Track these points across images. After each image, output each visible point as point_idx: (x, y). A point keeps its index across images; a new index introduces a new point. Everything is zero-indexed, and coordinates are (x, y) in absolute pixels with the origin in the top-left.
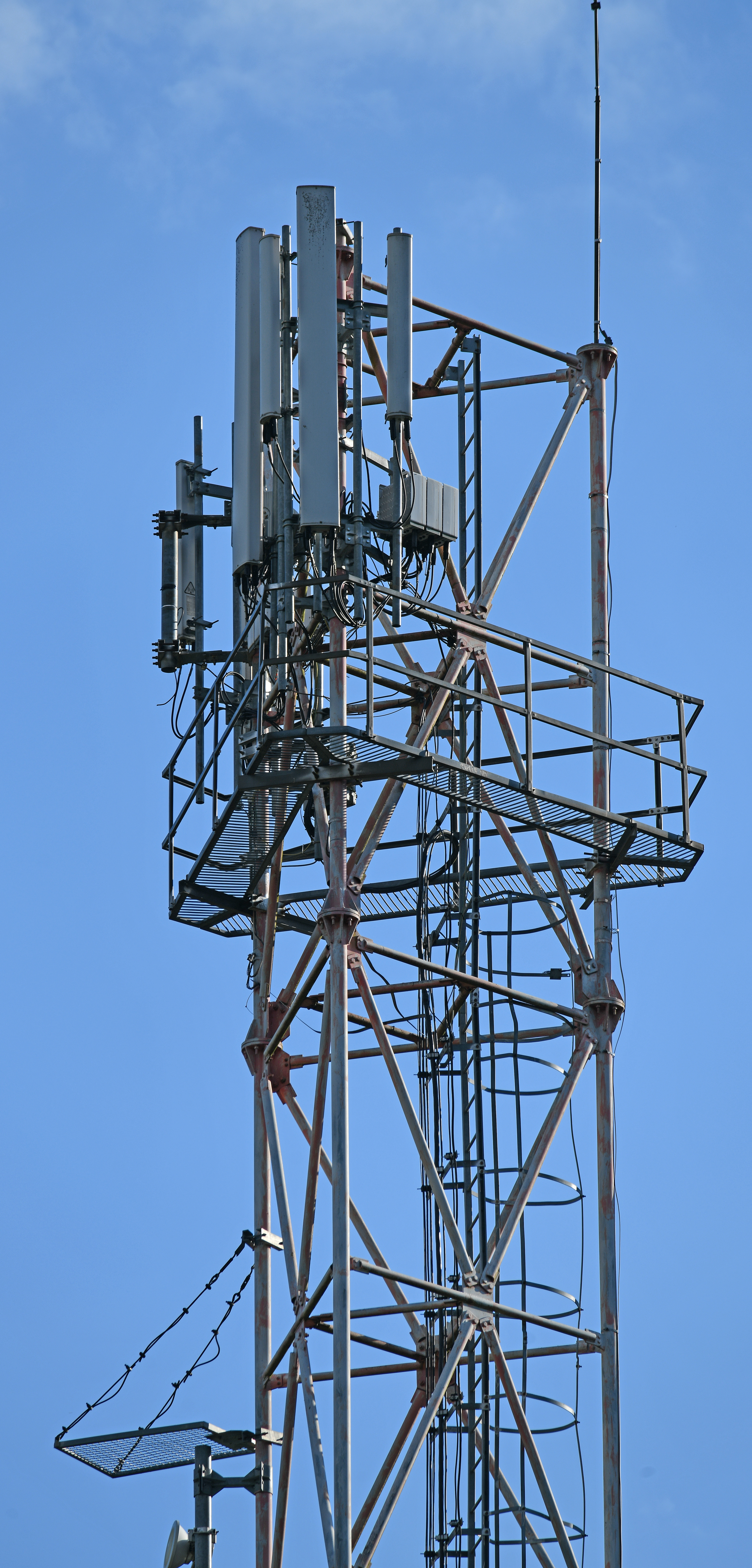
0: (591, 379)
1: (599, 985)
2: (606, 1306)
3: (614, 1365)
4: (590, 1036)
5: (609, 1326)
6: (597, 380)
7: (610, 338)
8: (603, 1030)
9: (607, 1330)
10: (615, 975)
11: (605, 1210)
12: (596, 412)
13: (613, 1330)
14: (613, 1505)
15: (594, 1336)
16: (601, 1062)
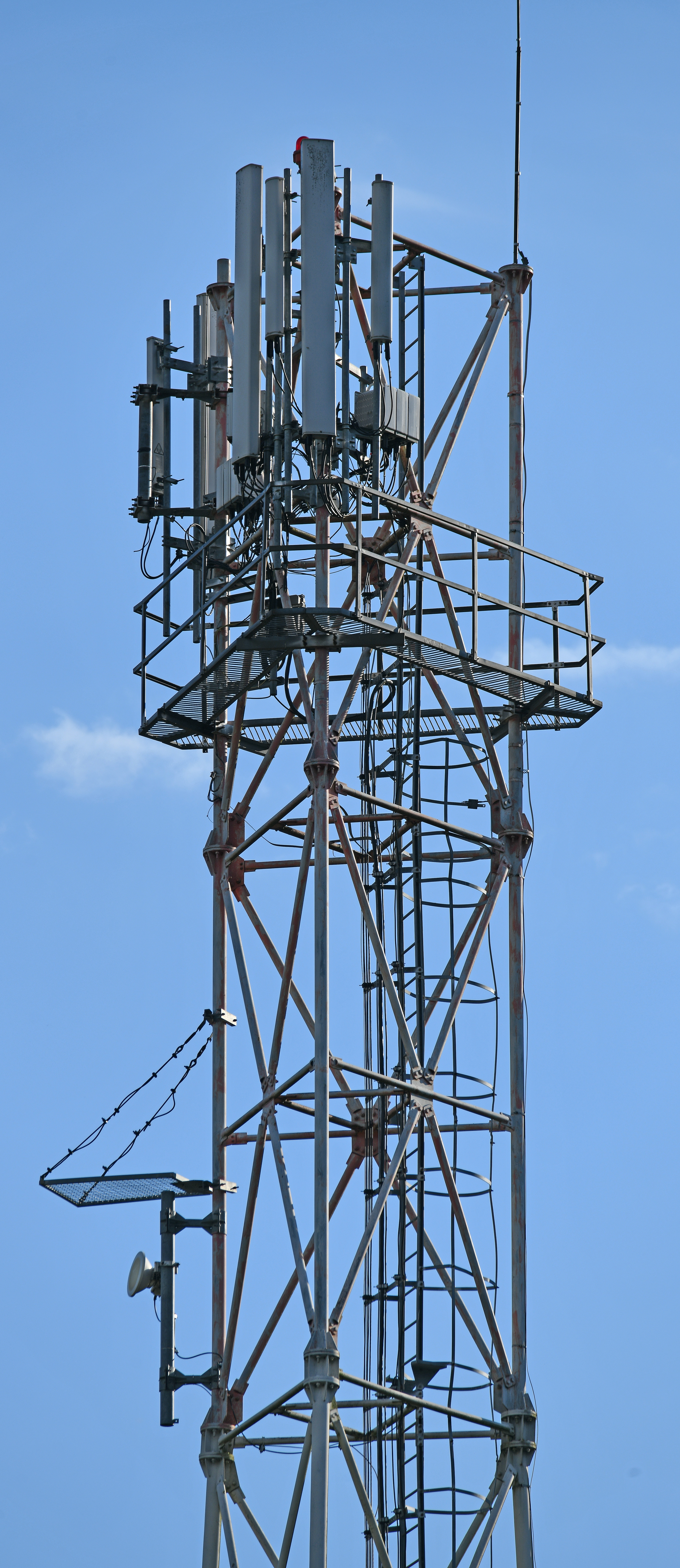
0: (512, 294)
1: (513, 817)
2: (516, 1093)
3: (522, 1143)
4: (506, 862)
5: (518, 1110)
6: (517, 295)
7: (526, 258)
8: (516, 856)
9: (517, 1113)
10: (526, 810)
11: (516, 1010)
12: (515, 322)
13: (521, 1113)
14: (520, 1262)
15: (507, 1118)
16: (514, 884)
